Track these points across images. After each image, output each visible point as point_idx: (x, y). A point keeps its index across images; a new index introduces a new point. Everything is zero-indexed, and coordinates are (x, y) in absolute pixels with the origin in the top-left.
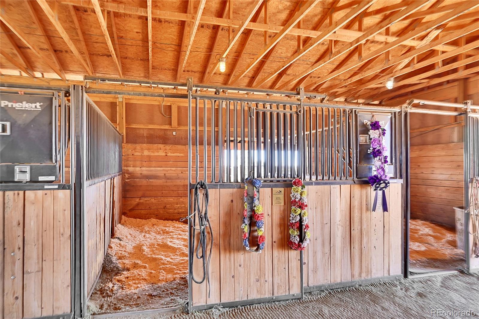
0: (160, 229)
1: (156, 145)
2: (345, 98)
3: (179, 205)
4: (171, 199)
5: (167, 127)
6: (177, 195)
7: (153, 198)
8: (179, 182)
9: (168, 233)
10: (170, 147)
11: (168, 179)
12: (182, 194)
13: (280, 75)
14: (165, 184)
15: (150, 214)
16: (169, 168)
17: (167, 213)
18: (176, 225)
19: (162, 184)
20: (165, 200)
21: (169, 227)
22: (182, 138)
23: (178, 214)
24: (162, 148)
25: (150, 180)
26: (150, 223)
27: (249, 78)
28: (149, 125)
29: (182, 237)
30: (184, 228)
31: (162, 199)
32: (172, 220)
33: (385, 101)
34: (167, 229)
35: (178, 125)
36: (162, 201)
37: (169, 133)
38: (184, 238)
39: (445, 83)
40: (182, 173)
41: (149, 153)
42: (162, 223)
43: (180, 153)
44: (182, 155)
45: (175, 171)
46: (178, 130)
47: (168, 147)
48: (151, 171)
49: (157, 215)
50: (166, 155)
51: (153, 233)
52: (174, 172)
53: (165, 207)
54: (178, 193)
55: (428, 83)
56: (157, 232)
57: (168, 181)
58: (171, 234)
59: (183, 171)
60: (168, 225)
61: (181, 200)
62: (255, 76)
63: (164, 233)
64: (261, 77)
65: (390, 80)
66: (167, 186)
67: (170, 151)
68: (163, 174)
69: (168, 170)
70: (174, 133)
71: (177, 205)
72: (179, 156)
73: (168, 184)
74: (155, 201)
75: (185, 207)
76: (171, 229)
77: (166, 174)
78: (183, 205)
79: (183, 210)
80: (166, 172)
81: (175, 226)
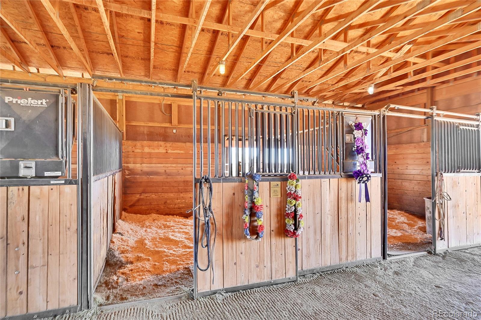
0: (160, 223)
1: (157, 142)
2: (333, 101)
3: (179, 201)
4: (171, 195)
5: (167, 125)
6: (177, 191)
7: (154, 194)
8: (179, 178)
9: (169, 227)
10: (171, 144)
11: (168, 175)
12: (182, 190)
13: (275, 79)
14: (165, 180)
15: (151, 210)
16: (170, 165)
17: (168, 208)
18: (177, 220)
19: (162, 180)
20: (166, 196)
21: (170, 221)
22: (182, 136)
23: (179, 209)
24: (162, 145)
25: (150, 176)
26: (151, 218)
27: (247, 80)
28: (149, 123)
29: (183, 231)
30: (184, 222)
31: (163, 194)
32: (173, 215)
33: (367, 105)
34: (168, 224)
35: (178, 123)
36: (162, 196)
37: (169, 130)
38: (186, 232)
39: (417, 90)
40: (182, 169)
41: (149, 150)
42: (163, 218)
43: (180, 150)
44: (182, 152)
45: (175, 167)
46: (178, 128)
47: (168, 144)
48: (151, 167)
49: (158, 211)
50: (167, 152)
51: (154, 228)
52: (174, 169)
53: (166, 202)
54: (178, 189)
55: (403, 90)
56: (158, 227)
57: (169, 177)
58: (172, 228)
59: (183, 168)
60: (168, 220)
61: (182, 195)
62: (252, 78)
63: (165, 227)
64: (257, 80)
65: (371, 86)
66: (168, 183)
67: (170, 148)
68: (164, 171)
69: (169, 166)
70: (174, 131)
71: (177, 200)
72: (179, 153)
73: (168, 180)
74: (156, 196)
75: (185, 202)
76: (172, 224)
77: (167, 171)
78: (183, 201)
79: (184, 205)
80: (167, 169)
81: (175, 221)
